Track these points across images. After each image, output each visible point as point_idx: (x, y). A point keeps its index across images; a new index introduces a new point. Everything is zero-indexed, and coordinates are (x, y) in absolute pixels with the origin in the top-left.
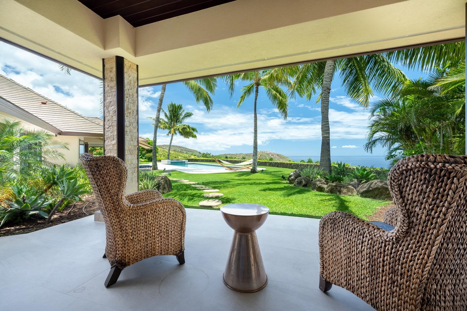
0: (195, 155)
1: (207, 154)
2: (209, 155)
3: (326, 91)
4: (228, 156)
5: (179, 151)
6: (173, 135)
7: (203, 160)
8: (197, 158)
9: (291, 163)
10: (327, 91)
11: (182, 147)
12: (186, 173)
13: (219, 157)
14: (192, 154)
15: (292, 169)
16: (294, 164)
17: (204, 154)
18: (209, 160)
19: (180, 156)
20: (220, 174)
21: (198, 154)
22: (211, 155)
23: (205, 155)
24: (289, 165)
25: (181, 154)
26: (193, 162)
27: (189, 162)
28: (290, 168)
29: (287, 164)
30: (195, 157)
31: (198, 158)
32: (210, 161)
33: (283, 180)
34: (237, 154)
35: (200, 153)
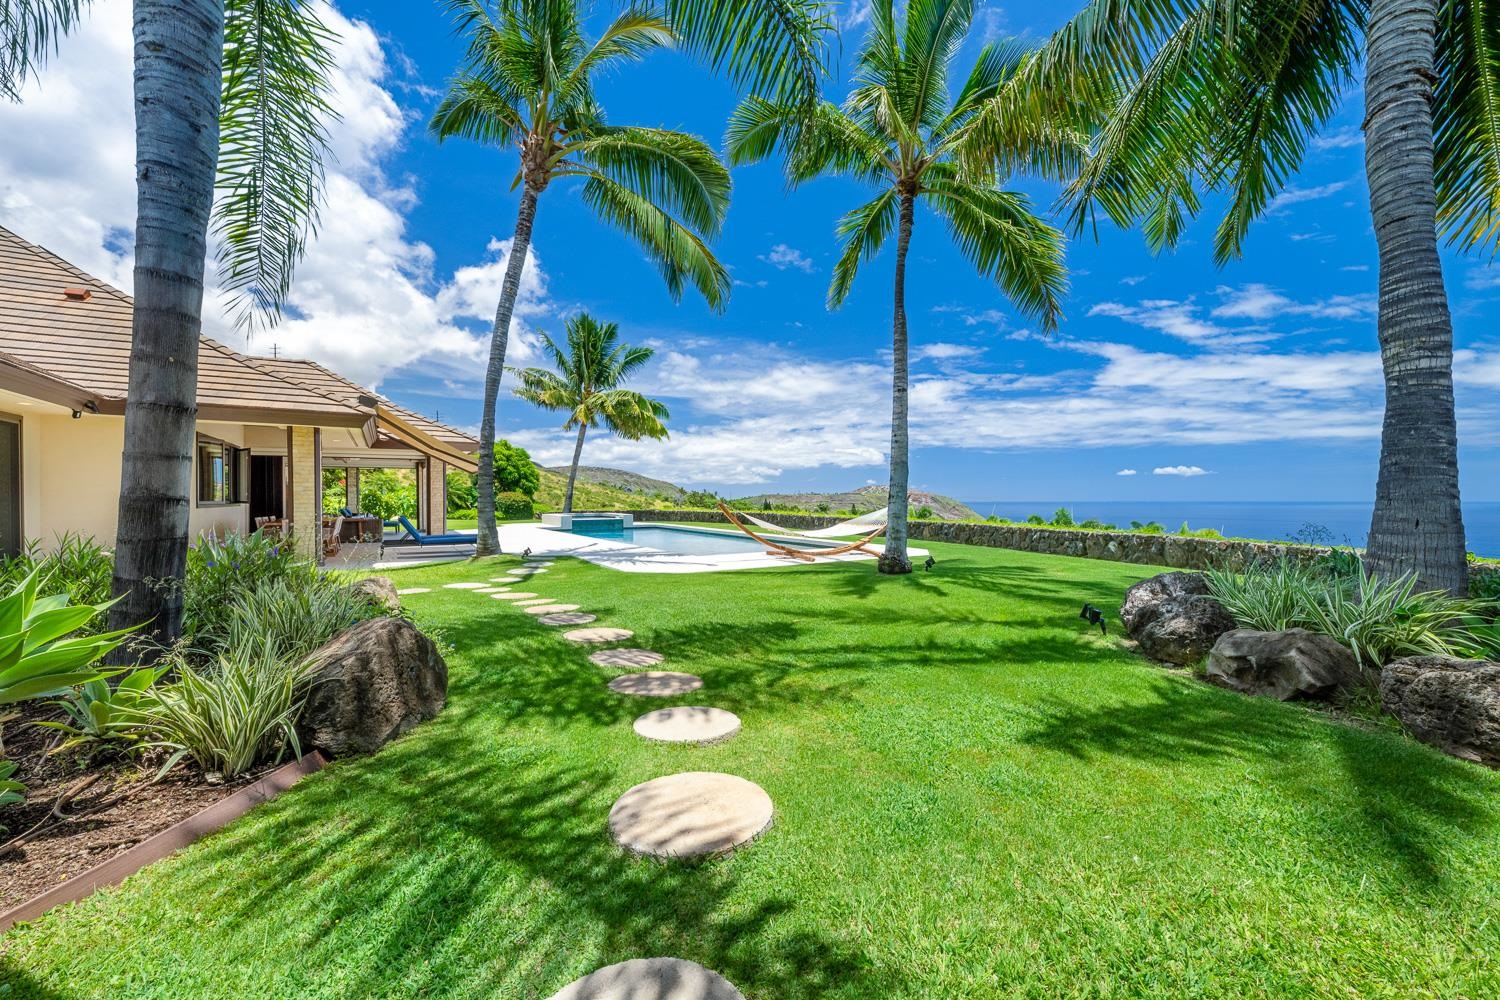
0: (666, 500)
1: (703, 495)
2: (712, 497)
3: (1411, 87)
4: (772, 502)
5: (619, 485)
6: (584, 426)
7: (689, 513)
8: (671, 507)
9: (1029, 530)
10: (1418, 87)
11: (627, 474)
12: (607, 569)
13: (744, 504)
14: (657, 496)
15: (1032, 550)
16: (1042, 531)
17: (695, 494)
18: (709, 514)
19: (618, 500)
20: (743, 579)
21: (677, 495)
22: (718, 498)
23: (697, 499)
24: (1017, 536)
25: (622, 496)
26: (654, 520)
27: (641, 520)
28: (1025, 549)
29: (1012, 532)
30: (667, 503)
31: (677, 509)
32: (711, 519)
33: (1082, 630)
34: (800, 496)
35: (682, 491)
